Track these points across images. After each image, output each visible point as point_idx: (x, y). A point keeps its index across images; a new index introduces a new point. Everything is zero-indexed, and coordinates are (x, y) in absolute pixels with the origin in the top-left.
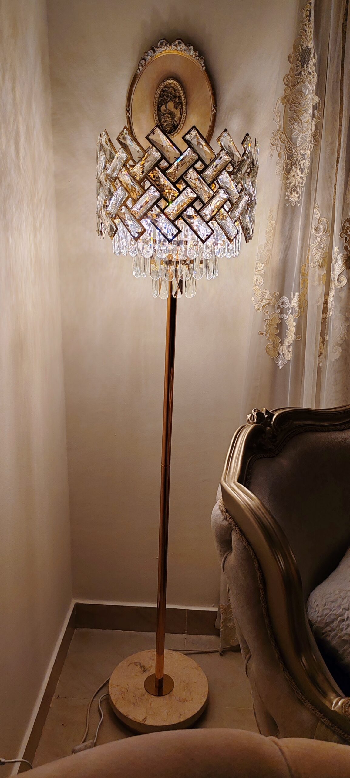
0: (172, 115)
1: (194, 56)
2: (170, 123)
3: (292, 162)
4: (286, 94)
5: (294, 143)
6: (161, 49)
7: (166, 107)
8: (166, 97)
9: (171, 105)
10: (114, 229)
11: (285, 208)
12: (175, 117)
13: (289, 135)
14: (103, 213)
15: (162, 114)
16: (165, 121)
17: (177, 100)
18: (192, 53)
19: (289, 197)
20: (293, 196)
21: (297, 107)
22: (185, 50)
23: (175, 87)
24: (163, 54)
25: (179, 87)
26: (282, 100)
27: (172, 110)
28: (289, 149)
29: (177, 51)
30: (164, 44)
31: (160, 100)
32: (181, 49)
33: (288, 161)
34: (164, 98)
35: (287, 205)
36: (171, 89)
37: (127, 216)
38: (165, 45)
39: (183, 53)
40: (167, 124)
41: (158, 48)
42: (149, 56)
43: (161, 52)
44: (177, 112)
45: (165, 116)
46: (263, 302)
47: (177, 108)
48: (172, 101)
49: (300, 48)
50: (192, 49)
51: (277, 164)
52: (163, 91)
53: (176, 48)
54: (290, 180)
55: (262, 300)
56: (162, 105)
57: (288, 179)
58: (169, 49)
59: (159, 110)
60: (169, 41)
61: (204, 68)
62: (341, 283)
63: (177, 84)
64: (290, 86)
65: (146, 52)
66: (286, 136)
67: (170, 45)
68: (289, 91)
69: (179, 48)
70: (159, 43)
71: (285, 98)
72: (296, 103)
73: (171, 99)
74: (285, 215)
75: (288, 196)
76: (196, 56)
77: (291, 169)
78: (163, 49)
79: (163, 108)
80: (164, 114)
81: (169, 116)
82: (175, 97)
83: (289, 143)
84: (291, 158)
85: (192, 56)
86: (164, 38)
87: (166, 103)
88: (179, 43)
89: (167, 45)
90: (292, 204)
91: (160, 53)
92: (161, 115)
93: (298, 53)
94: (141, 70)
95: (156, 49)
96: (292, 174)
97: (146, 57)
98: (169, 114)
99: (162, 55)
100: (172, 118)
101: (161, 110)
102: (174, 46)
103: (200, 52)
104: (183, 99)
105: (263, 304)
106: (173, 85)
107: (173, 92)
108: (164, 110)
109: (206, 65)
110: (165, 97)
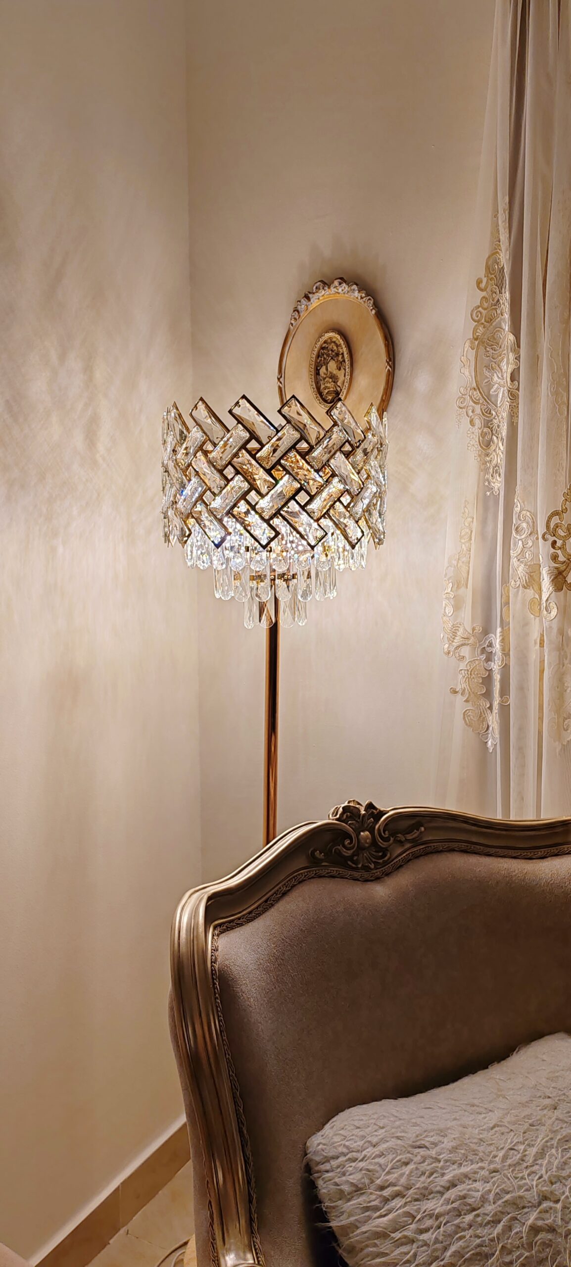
0: (334, 378)
1: (359, 298)
2: (332, 389)
3: (492, 431)
4: (477, 334)
5: (494, 403)
6: (318, 294)
7: (327, 369)
8: (327, 355)
9: (332, 366)
10: (186, 532)
11: (486, 499)
12: (338, 381)
13: (486, 391)
14: (170, 513)
15: (321, 378)
16: (325, 388)
17: (340, 358)
18: (356, 294)
19: (489, 483)
20: (494, 480)
21: (495, 350)
22: (348, 292)
23: (337, 342)
24: (322, 300)
25: (341, 340)
26: (472, 343)
27: (334, 372)
28: (486, 412)
29: (339, 293)
30: (321, 288)
31: (318, 361)
32: (343, 290)
33: (486, 430)
34: (324, 358)
35: (488, 493)
36: (333, 344)
37: (205, 517)
38: (323, 288)
39: (347, 295)
40: (328, 392)
41: (314, 293)
42: (303, 306)
43: (319, 299)
44: (340, 374)
45: (326, 380)
46: (455, 641)
47: (340, 369)
48: (334, 360)
49: (496, 267)
50: (356, 288)
51: (469, 435)
52: (322, 348)
53: (336, 291)
54: (491, 457)
55: (454, 639)
56: (322, 366)
57: (487, 455)
58: (328, 293)
59: (317, 373)
60: (326, 284)
61: (374, 312)
62: (550, 613)
63: (339, 337)
64: (483, 321)
65: (298, 301)
66: (480, 393)
67: (329, 288)
68: (481, 330)
69: (340, 290)
70: (315, 287)
71: (476, 339)
72: (492, 345)
73: (332, 358)
74: (486, 509)
75: (488, 480)
76: (362, 298)
77: (491, 439)
78: (321, 295)
79: (323, 370)
80: (324, 379)
81: (331, 380)
82: (337, 355)
83: (485, 403)
84: (491, 424)
85: (357, 298)
86: (320, 279)
87: (326, 364)
88: (340, 284)
89: (325, 288)
90: (494, 493)
91: (317, 300)
92: (321, 380)
93: (493, 274)
94: (294, 325)
95: (310, 296)
96: (493, 447)
97: (299, 307)
98: (330, 378)
99: (321, 302)
100: (334, 382)
101: (320, 373)
102: (334, 288)
103: (369, 290)
104: (346, 356)
105: (455, 645)
106: (334, 340)
107: (335, 348)
108: (325, 374)
109: (376, 305)
110: (325, 356)
